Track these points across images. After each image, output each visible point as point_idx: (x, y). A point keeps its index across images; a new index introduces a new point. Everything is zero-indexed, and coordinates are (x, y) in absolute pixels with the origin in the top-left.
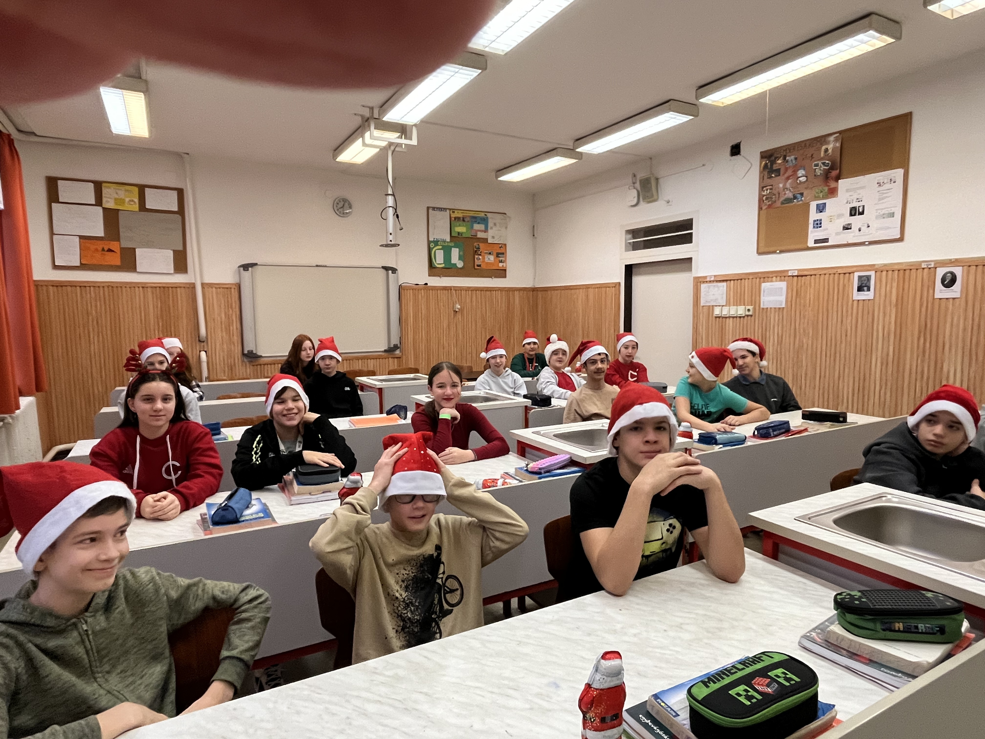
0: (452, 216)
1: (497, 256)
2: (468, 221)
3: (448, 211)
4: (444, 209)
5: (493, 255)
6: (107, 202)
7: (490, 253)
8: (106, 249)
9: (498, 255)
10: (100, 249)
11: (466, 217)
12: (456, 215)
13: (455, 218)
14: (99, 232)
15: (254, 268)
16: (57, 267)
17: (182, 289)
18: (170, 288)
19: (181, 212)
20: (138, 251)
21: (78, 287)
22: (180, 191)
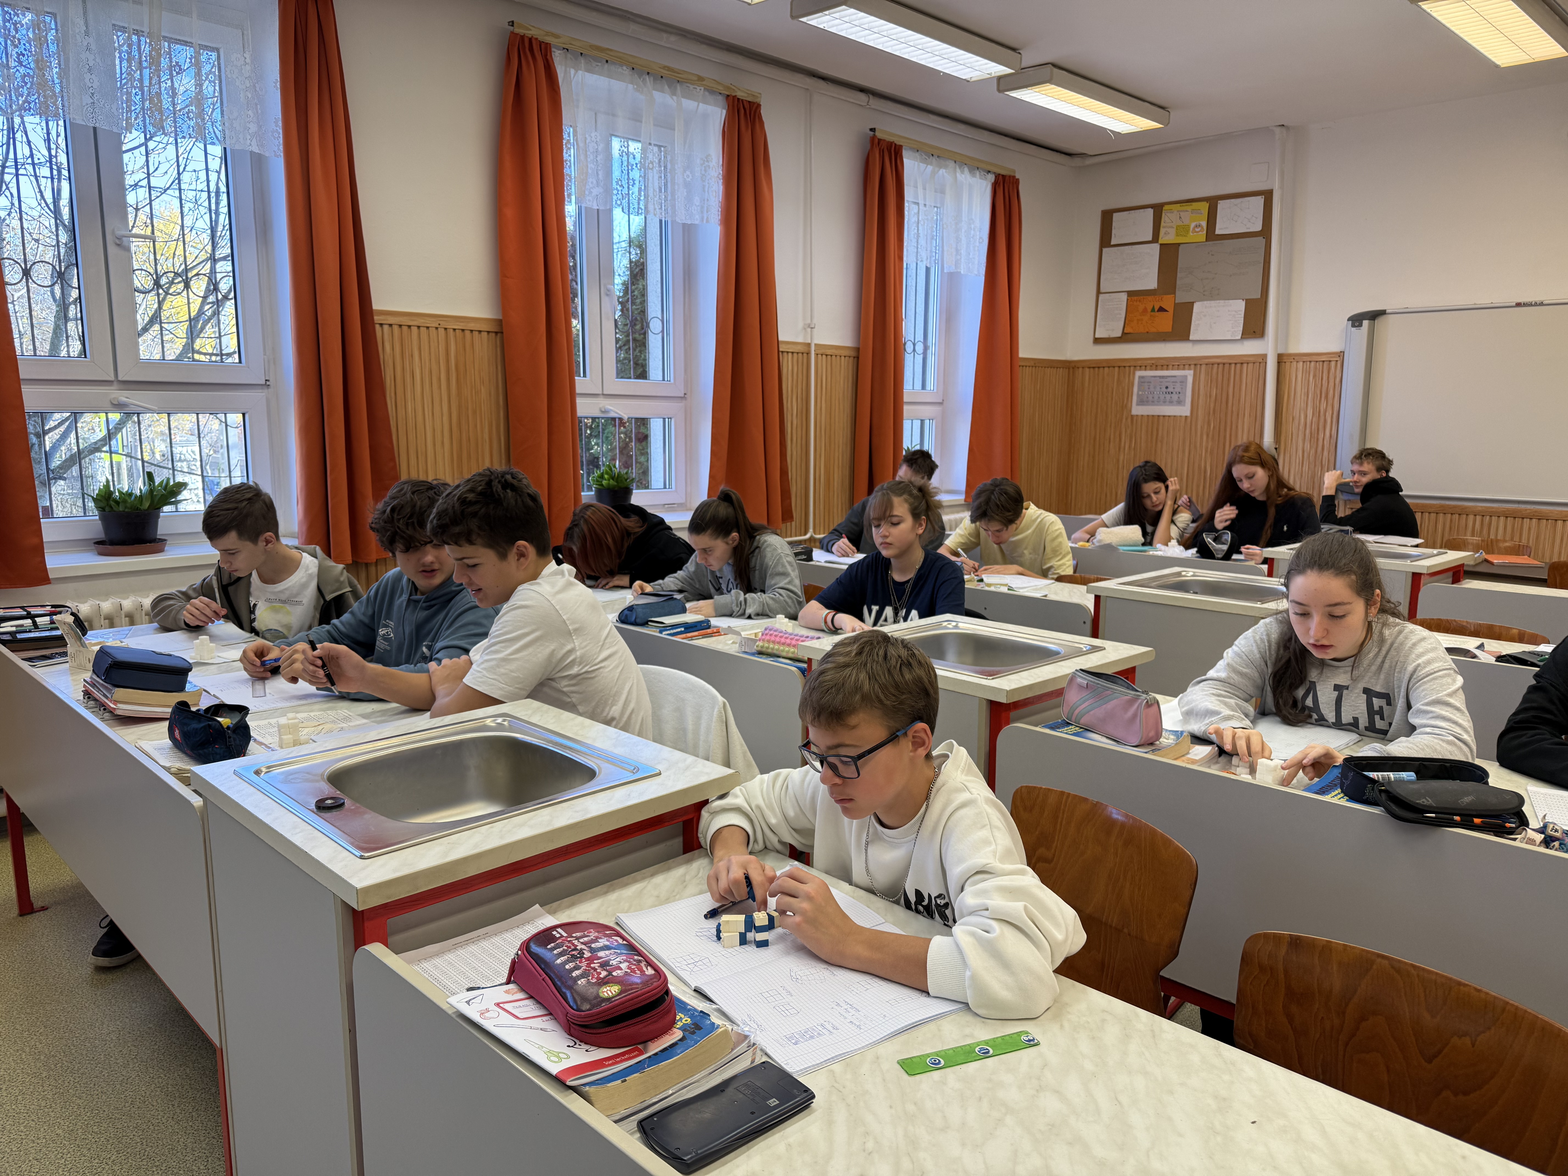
6: (1166, 233)
8: (1156, 309)
10: (1149, 309)
14: (1150, 282)
15: (1379, 321)
16: (1097, 341)
17: (1251, 365)
18: (1233, 365)
19: (1266, 232)
20: (1197, 307)
21: (1117, 369)
22: (1268, 195)
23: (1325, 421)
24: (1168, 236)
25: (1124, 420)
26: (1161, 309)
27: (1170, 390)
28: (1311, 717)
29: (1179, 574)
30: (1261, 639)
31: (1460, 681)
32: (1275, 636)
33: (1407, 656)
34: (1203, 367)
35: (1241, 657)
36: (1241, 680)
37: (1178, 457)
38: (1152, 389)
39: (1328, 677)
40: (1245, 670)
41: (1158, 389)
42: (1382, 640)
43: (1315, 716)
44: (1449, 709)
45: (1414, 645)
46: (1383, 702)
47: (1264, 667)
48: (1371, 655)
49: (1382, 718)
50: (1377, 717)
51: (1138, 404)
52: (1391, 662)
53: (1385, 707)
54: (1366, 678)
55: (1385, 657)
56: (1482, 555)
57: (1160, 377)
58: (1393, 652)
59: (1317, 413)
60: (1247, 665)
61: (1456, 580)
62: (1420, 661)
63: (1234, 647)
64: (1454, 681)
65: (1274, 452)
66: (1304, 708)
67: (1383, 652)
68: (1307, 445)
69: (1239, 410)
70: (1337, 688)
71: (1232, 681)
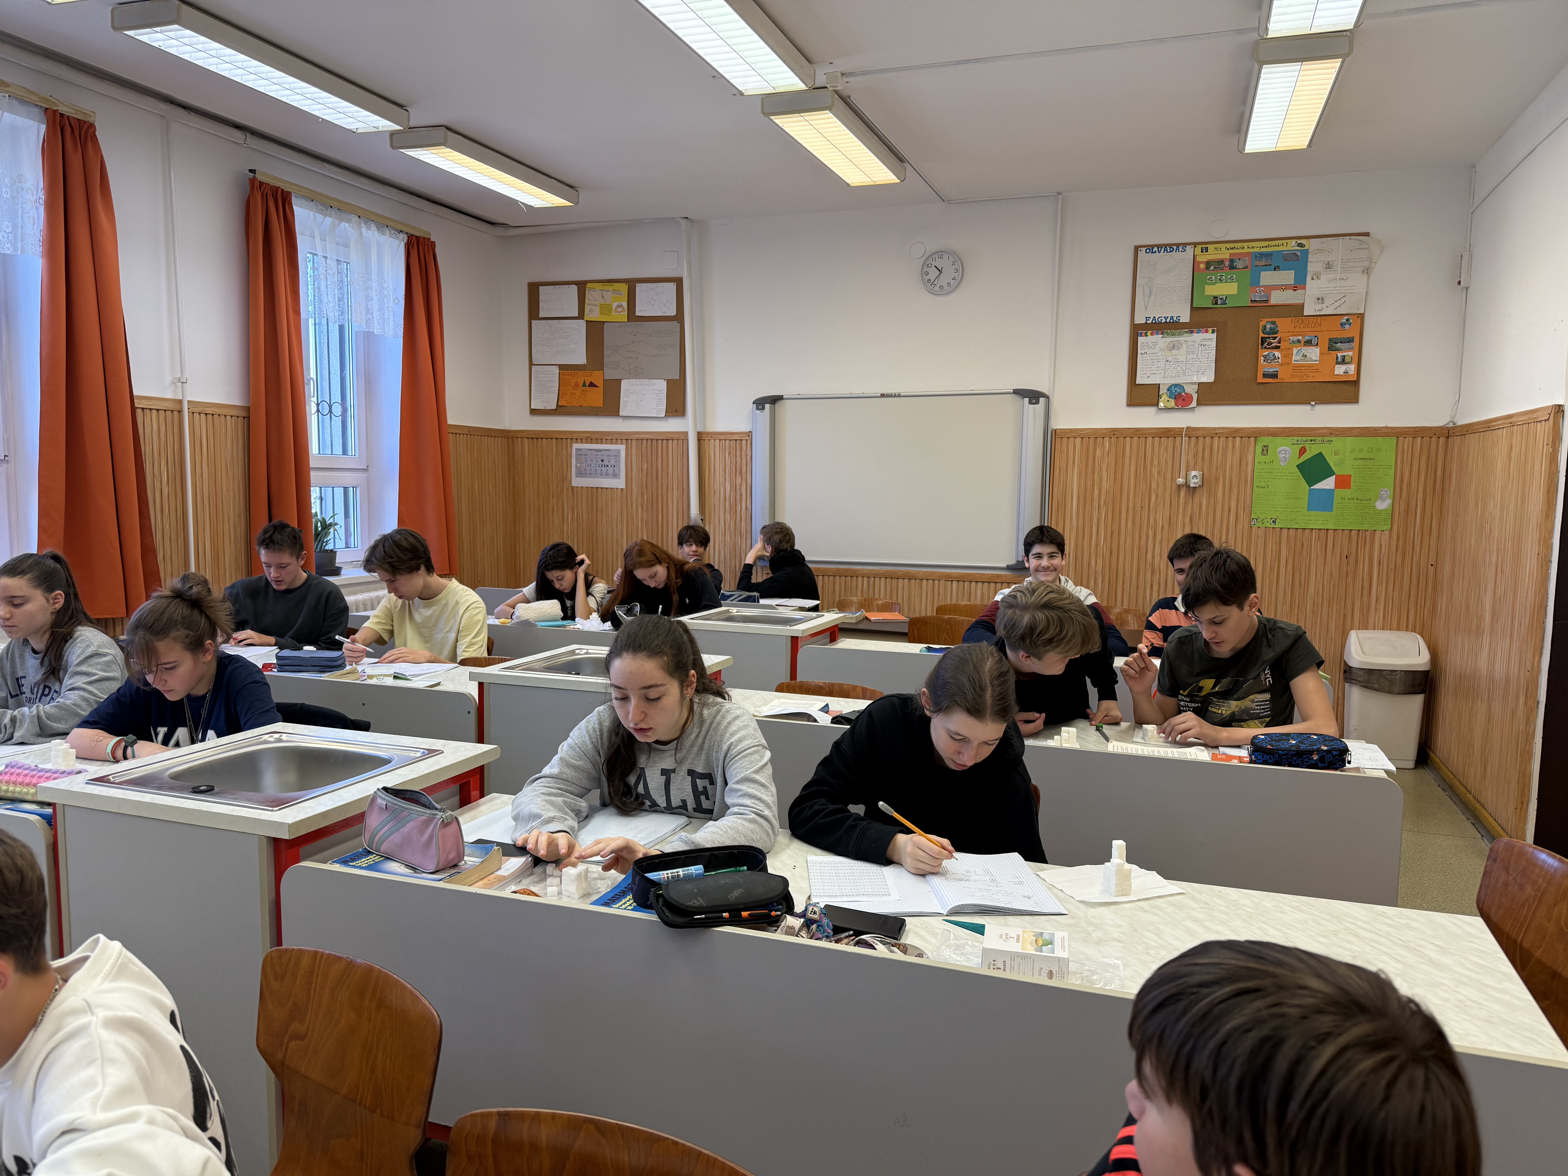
0: (1198, 259)
1: (1330, 348)
2: (1246, 268)
3: (1189, 249)
4: (1178, 245)
5: (1317, 345)
6: (591, 311)
7: (1308, 343)
8: (587, 383)
9: (1333, 345)
10: (581, 383)
11: (1240, 256)
12: (1213, 254)
13: (1208, 264)
14: (580, 358)
15: (779, 405)
16: (534, 412)
17: (675, 441)
18: (660, 441)
19: (679, 317)
20: (624, 384)
21: (554, 440)
22: (679, 282)
23: (741, 494)
24: (593, 314)
25: (565, 492)
26: (592, 385)
27: (604, 463)
28: (643, 804)
29: (573, 652)
30: (594, 729)
31: (768, 754)
32: (607, 724)
33: (722, 735)
34: (634, 441)
35: (574, 750)
36: (574, 774)
37: (617, 527)
38: (589, 462)
39: (655, 762)
40: (577, 763)
41: (594, 461)
42: (702, 721)
43: (648, 803)
44: (756, 786)
45: (729, 723)
46: (706, 782)
47: (597, 758)
48: (693, 736)
49: (707, 798)
50: (703, 798)
51: (577, 476)
52: (710, 742)
53: (709, 787)
54: (689, 760)
55: (705, 737)
56: (862, 613)
57: (595, 450)
58: (711, 732)
59: (734, 486)
60: (580, 757)
61: (833, 639)
62: (733, 740)
63: (569, 739)
64: (762, 757)
65: (700, 523)
66: (638, 796)
67: (703, 733)
68: (728, 517)
69: (668, 483)
70: (664, 772)
71: (564, 777)
